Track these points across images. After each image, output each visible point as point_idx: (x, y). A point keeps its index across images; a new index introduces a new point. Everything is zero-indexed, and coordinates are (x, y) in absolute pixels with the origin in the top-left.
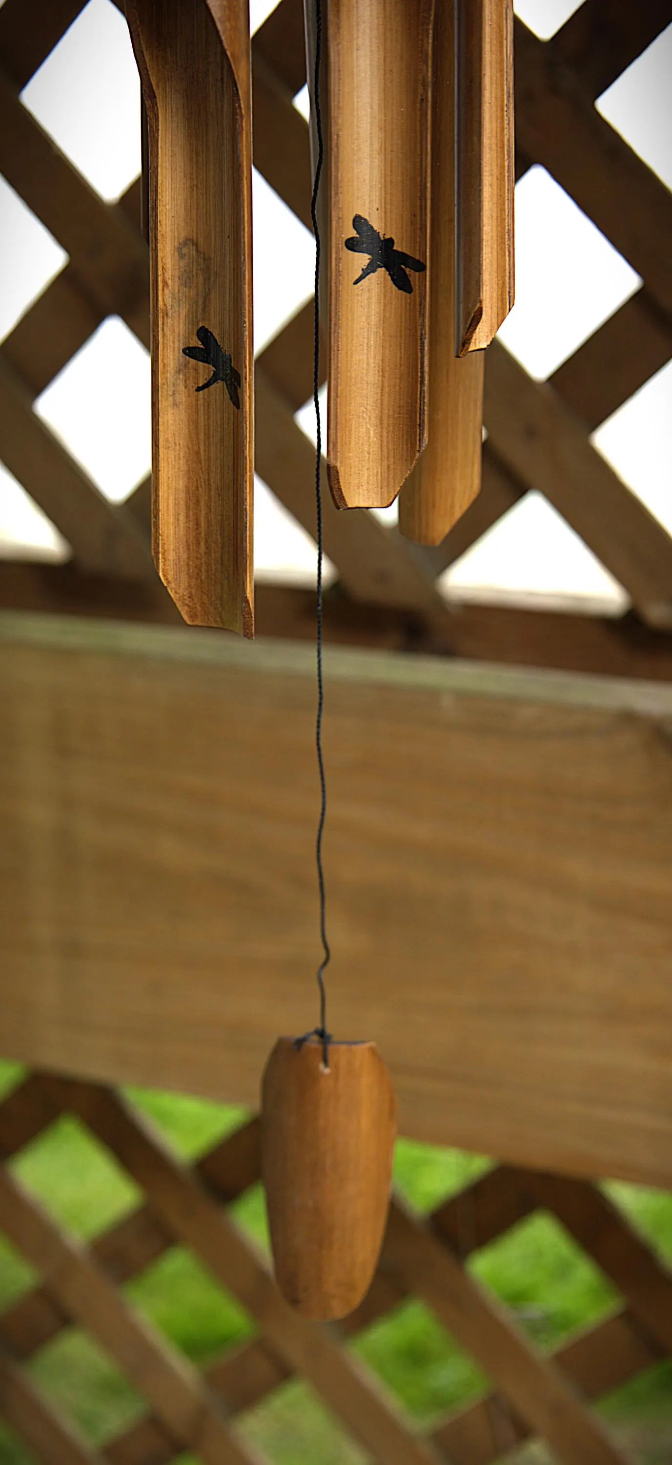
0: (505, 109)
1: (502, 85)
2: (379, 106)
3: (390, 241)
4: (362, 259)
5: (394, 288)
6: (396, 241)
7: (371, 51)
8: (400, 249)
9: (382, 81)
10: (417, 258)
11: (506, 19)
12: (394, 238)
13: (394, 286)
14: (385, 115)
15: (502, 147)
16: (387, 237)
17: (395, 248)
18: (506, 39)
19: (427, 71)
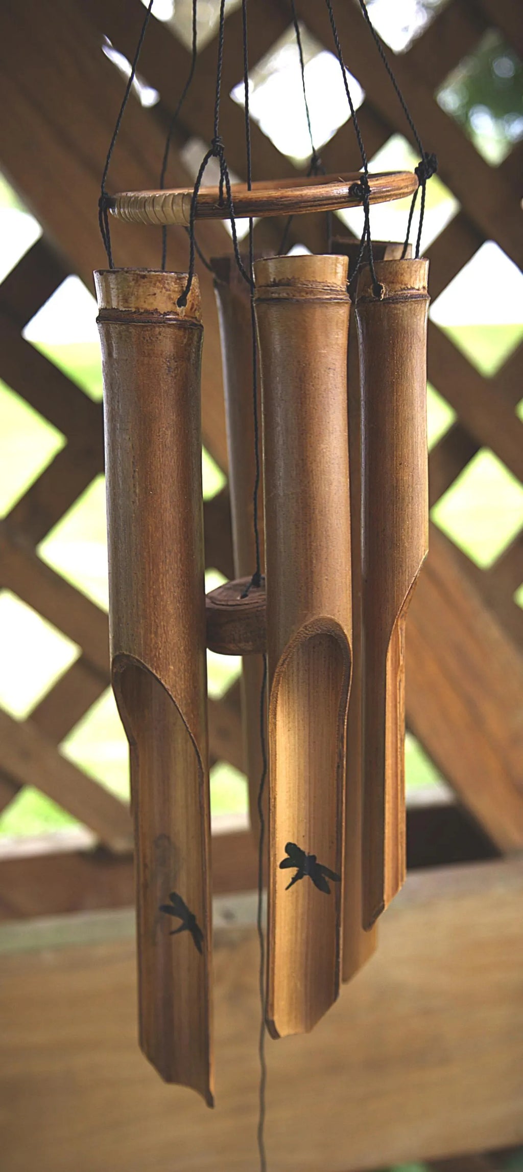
0: (399, 750)
1: (397, 734)
2: (305, 766)
3: (314, 858)
4: (291, 872)
5: (316, 889)
6: (317, 857)
7: (299, 730)
8: (320, 863)
9: (308, 750)
10: (334, 871)
11: (400, 689)
12: (316, 855)
13: (316, 887)
14: (310, 773)
15: (397, 776)
16: (311, 854)
17: (317, 862)
18: (399, 703)
19: (343, 747)
